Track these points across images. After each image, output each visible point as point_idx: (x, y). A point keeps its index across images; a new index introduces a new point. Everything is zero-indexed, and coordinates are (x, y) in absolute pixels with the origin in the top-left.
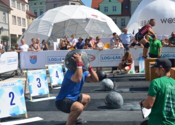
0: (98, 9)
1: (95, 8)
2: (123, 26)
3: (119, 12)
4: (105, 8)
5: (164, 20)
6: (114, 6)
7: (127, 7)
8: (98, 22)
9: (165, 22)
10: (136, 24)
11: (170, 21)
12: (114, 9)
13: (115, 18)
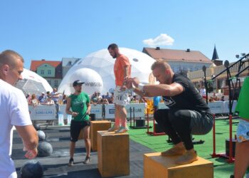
0: (36, 72)
1: (33, 71)
2: (56, 86)
3: (53, 74)
4: (42, 71)
6: (49, 70)
7: (60, 72)
8: (35, 82)
9: (88, 85)
11: (92, 85)
12: (49, 72)
13: (49, 79)
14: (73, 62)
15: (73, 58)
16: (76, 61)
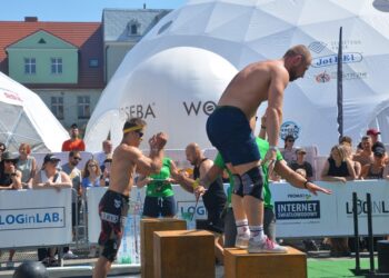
3: (70, 74)
4: (27, 61)
5: (192, 105)
6: (56, 56)
7: (94, 63)
9: (197, 112)
10: (116, 114)
11: (211, 109)
12: (57, 66)
13: (57, 94)
14: (143, 23)
15: (144, 10)
16: (157, 20)
